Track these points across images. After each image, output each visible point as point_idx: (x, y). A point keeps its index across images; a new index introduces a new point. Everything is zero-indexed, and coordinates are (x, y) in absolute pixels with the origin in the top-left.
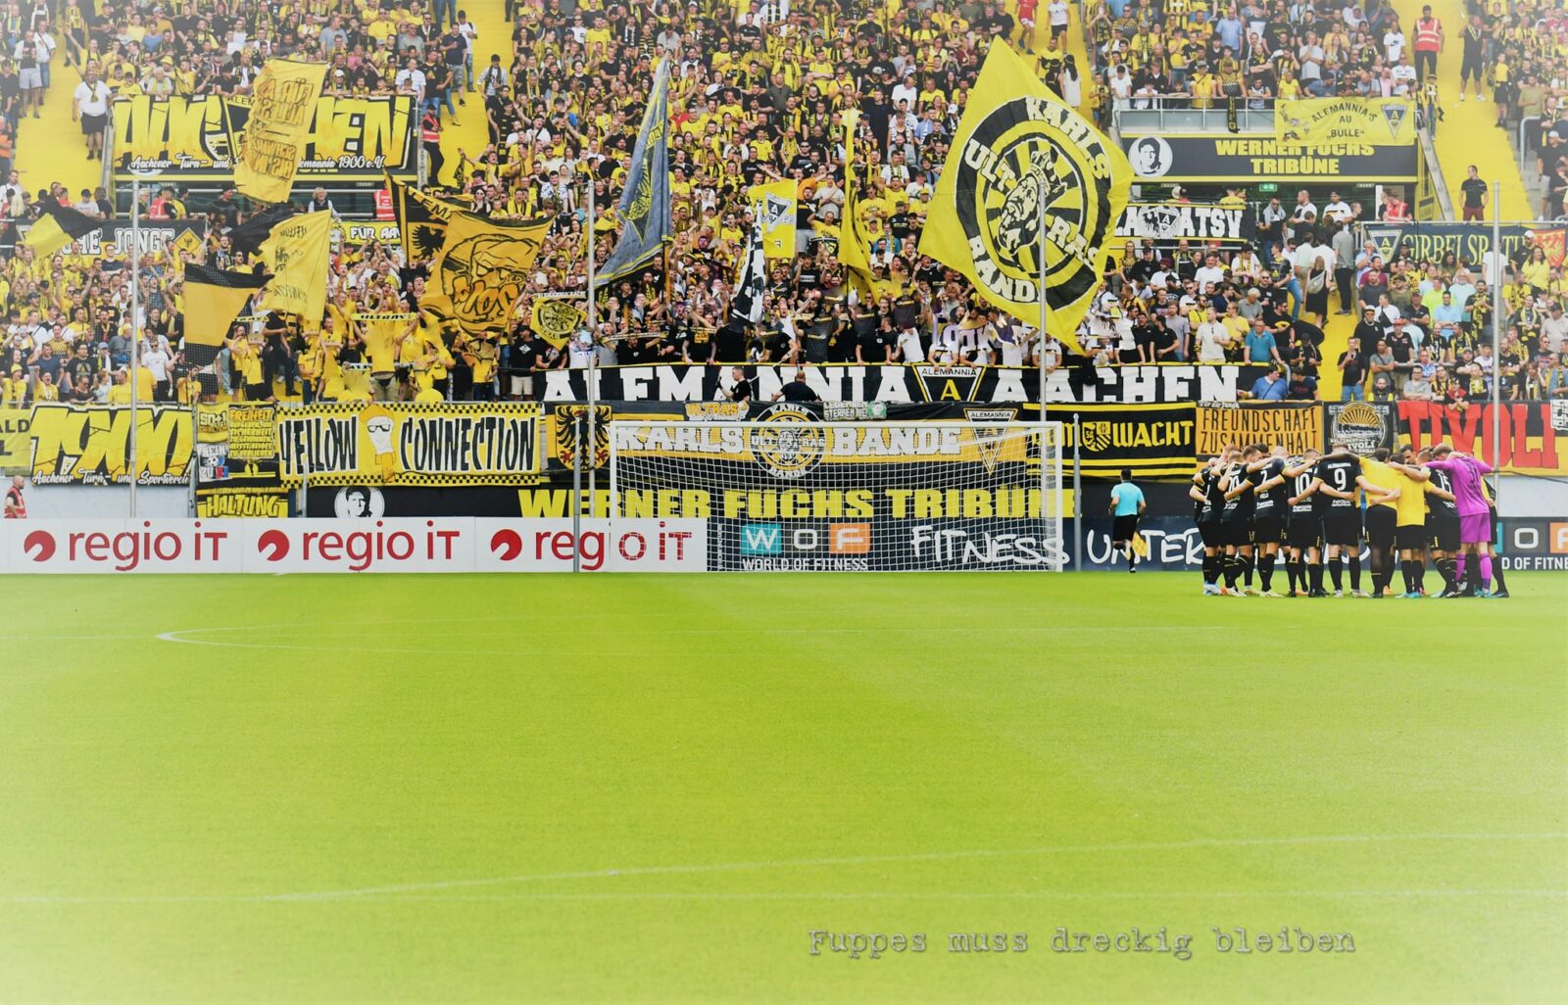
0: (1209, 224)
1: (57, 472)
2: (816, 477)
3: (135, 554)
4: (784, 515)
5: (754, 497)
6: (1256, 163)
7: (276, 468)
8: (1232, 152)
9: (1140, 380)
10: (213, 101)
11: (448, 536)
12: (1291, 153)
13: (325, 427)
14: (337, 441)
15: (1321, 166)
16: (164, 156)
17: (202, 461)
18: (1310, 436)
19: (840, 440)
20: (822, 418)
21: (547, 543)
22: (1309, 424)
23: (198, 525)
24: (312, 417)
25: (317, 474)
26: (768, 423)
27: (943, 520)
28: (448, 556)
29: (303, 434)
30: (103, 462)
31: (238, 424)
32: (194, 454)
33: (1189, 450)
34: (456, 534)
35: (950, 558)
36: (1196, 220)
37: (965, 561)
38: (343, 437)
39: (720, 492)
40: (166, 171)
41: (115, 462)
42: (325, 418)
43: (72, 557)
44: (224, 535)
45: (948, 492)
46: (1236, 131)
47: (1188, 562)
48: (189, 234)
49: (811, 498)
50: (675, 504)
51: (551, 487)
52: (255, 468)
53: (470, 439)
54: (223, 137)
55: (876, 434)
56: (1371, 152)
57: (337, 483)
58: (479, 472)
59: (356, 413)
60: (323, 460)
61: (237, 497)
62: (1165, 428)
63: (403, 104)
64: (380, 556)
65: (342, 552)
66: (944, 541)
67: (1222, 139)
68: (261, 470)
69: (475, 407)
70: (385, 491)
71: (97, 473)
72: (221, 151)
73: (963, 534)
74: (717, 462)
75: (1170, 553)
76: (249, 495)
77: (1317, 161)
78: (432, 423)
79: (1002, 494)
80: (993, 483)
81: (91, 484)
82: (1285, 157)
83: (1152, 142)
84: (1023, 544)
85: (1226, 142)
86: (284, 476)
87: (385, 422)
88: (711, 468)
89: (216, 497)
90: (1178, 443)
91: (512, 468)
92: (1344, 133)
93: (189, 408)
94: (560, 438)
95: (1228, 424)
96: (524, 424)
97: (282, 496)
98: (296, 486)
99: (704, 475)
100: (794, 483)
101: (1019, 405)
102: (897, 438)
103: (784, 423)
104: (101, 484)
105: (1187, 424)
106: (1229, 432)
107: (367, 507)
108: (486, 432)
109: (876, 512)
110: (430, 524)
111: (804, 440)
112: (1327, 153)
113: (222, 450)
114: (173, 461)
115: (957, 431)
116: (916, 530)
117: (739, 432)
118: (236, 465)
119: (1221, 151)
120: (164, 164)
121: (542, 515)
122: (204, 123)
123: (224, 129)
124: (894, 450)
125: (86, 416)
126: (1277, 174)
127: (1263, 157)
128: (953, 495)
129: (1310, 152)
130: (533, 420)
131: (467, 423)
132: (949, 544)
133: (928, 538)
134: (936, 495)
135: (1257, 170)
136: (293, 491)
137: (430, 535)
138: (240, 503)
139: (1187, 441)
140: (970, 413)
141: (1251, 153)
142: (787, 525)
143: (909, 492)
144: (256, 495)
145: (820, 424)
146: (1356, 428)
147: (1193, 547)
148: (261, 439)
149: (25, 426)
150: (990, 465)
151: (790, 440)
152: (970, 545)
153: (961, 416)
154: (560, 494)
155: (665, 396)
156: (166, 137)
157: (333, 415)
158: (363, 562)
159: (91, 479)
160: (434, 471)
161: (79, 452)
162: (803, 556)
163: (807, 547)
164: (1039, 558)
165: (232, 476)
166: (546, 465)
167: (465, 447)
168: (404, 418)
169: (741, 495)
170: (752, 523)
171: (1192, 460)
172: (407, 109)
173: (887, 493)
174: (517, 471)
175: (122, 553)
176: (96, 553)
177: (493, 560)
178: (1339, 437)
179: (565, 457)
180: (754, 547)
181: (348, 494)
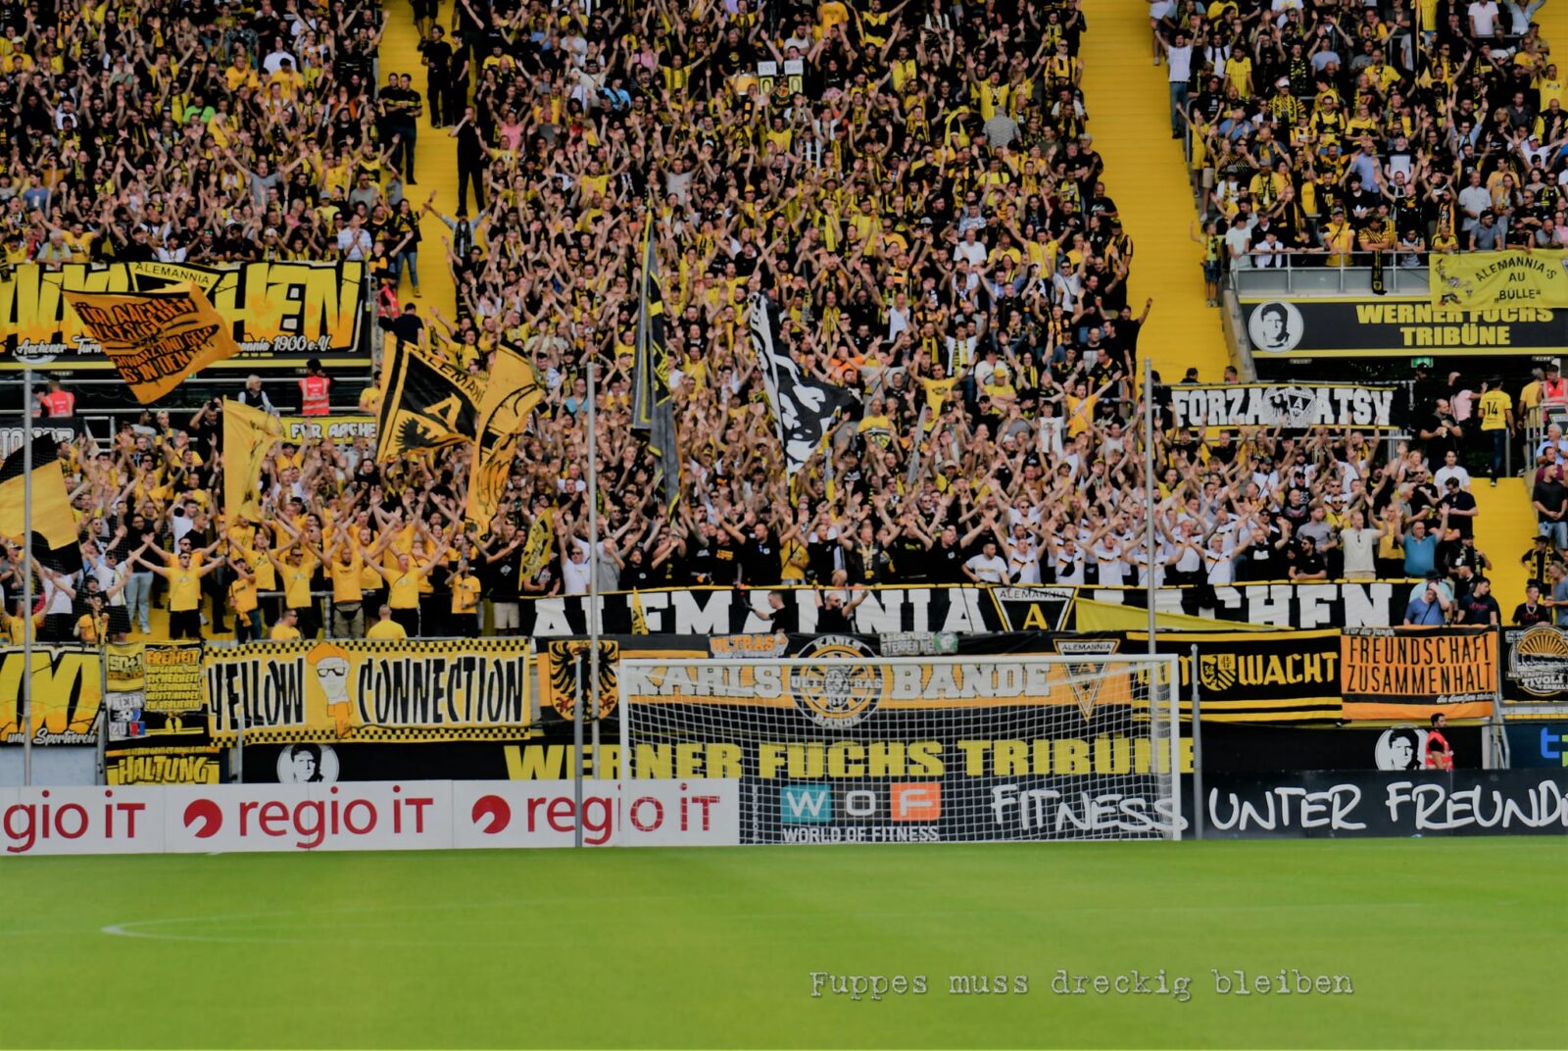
0: (1351, 408)
2: (874, 726)
3: (31, 831)
4: (833, 774)
5: (795, 752)
6: (1407, 332)
7: (204, 723)
8: (1377, 320)
9: (1269, 602)
10: (117, 270)
11: (419, 803)
12: (1450, 319)
13: (264, 671)
14: (280, 688)
15: (1487, 335)
16: (57, 338)
17: (113, 715)
18: (1483, 668)
19: (900, 678)
20: (878, 652)
21: (541, 811)
22: (1481, 654)
23: (109, 794)
24: (249, 659)
25: (255, 729)
26: (811, 660)
27: (1032, 777)
28: (420, 829)
29: (238, 680)
31: (156, 669)
32: (102, 707)
33: (1332, 688)
34: (429, 801)
35: (1040, 825)
36: (1335, 405)
37: (1058, 828)
38: (286, 682)
39: (756, 745)
40: (60, 357)
41: (4, 715)
42: (264, 660)
44: (141, 807)
45: (1036, 743)
46: (1382, 293)
47: (1335, 827)
49: (867, 752)
50: (698, 762)
51: (544, 743)
52: (178, 722)
53: (443, 684)
55: (946, 672)
56: (1549, 317)
57: (280, 741)
58: (456, 725)
59: (302, 654)
60: (262, 712)
61: (156, 759)
62: (1302, 661)
63: (352, 271)
64: (335, 831)
65: (289, 825)
66: (1032, 804)
67: (1365, 304)
68: (185, 725)
70: (340, 749)
73: (1056, 794)
74: (752, 709)
75: (1312, 816)
76: (171, 756)
77: (1483, 329)
78: (397, 665)
79: (1102, 744)
80: (1092, 731)
82: (1443, 325)
83: (1278, 308)
84: (1131, 807)
85: (1370, 308)
86: (214, 732)
87: (337, 663)
88: (744, 717)
89: (130, 760)
90: (1319, 679)
91: (496, 718)
92: (1515, 295)
94: (556, 681)
95: (1380, 656)
96: (511, 665)
97: (211, 757)
98: (229, 744)
99: (735, 725)
100: (847, 733)
101: (1121, 634)
102: (972, 679)
103: (832, 660)
105: (1330, 656)
106: (1382, 666)
107: (317, 769)
108: (464, 674)
109: (949, 768)
110: (397, 789)
111: (857, 680)
112: (1495, 319)
113: (137, 701)
114: (77, 715)
115: (1045, 668)
116: (997, 791)
117: (776, 672)
118: (155, 720)
119: (1363, 319)
120: (58, 348)
121: (534, 777)
124: (968, 692)
126: (1434, 346)
127: (1415, 325)
128: (1041, 746)
129: (1474, 318)
130: (521, 659)
132: (1039, 808)
133: (1011, 801)
134: (1021, 746)
135: (1408, 341)
136: (225, 751)
137: (397, 804)
138: (160, 767)
139: (1330, 677)
140: (1061, 646)
141: (1401, 320)
142: (838, 786)
143: (987, 744)
144: (179, 756)
145: (876, 660)
146: (1540, 659)
147: (1342, 807)
148: (185, 687)
150: (1087, 711)
151: (839, 681)
152: (1064, 810)
153: (1048, 647)
154: (556, 751)
155: (682, 628)
156: (59, 317)
157: (274, 657)
158: (314, 837)
160: (400, 724)
162: (859, 824)
163: (863, 812)
164: (1150, 824)
165: (149, 733)
166: (538, 715)
167: (438, 693)
168: (362, 658)
169: (780, 749)
170: (794, 784)
171: (1337, 701)
172: (357, 277)
173: (962, 744)
174: (502, 721)
175: (16, 830)
177: (475, 833)
178: (1519, 670)
179: (563, 705)
180: (798, 813)
181: (294, 754)
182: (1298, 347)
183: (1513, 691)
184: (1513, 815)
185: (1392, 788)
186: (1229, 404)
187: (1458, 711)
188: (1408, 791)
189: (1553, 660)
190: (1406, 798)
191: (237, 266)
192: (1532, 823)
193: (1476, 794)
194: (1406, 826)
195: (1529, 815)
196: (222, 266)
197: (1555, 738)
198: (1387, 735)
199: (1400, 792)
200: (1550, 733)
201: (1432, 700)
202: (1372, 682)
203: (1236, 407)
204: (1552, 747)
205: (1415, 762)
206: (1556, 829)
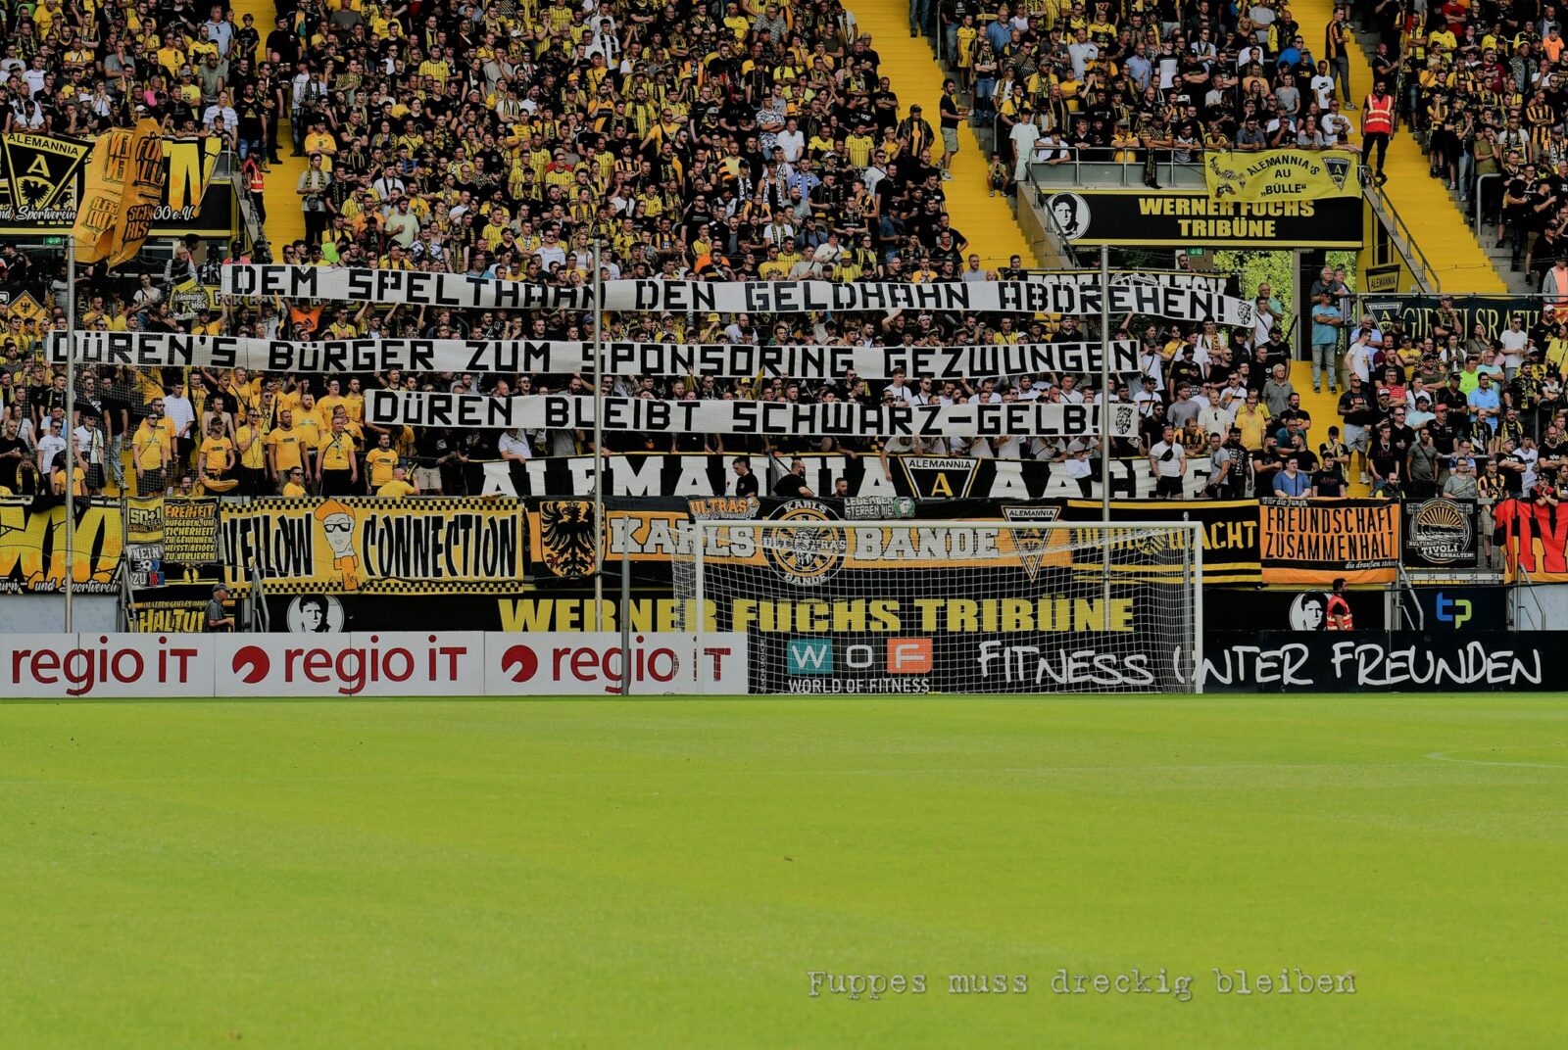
2: (842, 583)
3: (90, 675)
4: (797, 629)
5: (766, 607)
6: (1184, 223)
8: (1157, 212)
11: (453, 653)
12: (1223, 213)
13: (274, 526)
14: (289, 543)
15: (1256, 228)
17: (134, 566)
18: (1386, 538)
19: (863, 541)
20: (842, 516)
21: (566, 661)
22: (1385, 523)
23: (163, 640)
24: (259, 514)
25: (268, 581)
26: (781, 522)
28: (453, 677)
29: (251, 534)
30: (17, 568)
31: (175, 523)
32: (123, 557)
33: (1252, 554)
34: (463, 651)
35: (1022, 678)
37: (1038, 680)
38: (297, 541)
39: (728, 600)
41: (32, 564)
42: (274, 515)
43: (17, 678)
44: (193, 653)
45: (986, 602)
46: (1161, 187)
47: (1286, 682)
49: (831, 608)
51: (535, 597)
52: (195, 574)
53: (442, 539)
55: (904, 535)
56: (1311, 212)
57: (291, 591)
58: (455, 578)
59: (310, 510)
60: (273, 565)
61: (176, 612)
62: (1225, 528)
64: (375, 677)
65: (331, 672)
66: (1014, 659)
67: (1146, 197)
68: (201, 576)
69: (447, 502)
70: (344, 600)
71: (10, 579)
73: (1036, 650)
74: (732, 567)
75: (1266, 672)
76: (189, 610)
77: (1252, 223)
78: (399, 522)
79: (1045, 604)
80: (1035, 592)
81: (3, 594)
82: (1216, 218)
83: (1067, 198)
85: (1151, 201)
88: (733, 575)
89: (151, 612)
90: (1240, 545)
91: (492, 573)
92: (1281, 189)
93: (118, 503)
94: (545, 540)
95: (1295, 525)
96: (504, 523)
98: (244, 595)
99: (725, 582)
100: (817, 589)
101: (1062, 503)
102: (928, 541)
103: (800, 522)
104: (15, 593)
105: (1250, 524)
106: (1297, 533)
107: (324, 619)
108: (461, 532)
109: (903, 625)
111: (823, 542)
112: (1263, 213)
113: (156, 553)
114: (102, 564)
115: (994, 532)
116: (983, 646)
117: (749, 532)
118: (174, 570)
119: (1144, 211)
121: (525, 629)
124: (924, 554)
126: (1207, 237)
127: (1191, 217)
128: (989, 605)
129: (1244, 212)
130: (514, 518)
131: (438, 522)
132: (1020, 662)
133: (996, 655)
134: (971, 606)
135: (1185, 232)
136: (239, 603)
137: (432, 652)
138: (179, 619)
139: (1250, 544)
140: (1008, 511)
141: (1179, 212)
142: (840, 640)
143: (940, 603)
144: (197, 610)
145: (841, 523)
146: (1437, 529)
148: (201, 540)
150: (1032, 572)
151: (806, 542)
152: (1043, 664)
153: (999, 515)
154: (546, 604)
157: (283, 512)
158: (355, 684)
159: (4, 587)
163: (860, 665)
165: (168, 583)
167: (437, 549)
168: (363, 515)
169: (754, 605)
170: (803, 637)
171: (1257, 566)
172: (218, 152)
173: (917, 603)
174: (497, 576)
175: (75, 673)
176: (44, 673)
177: (503, 682)
178: (1419, 539)
179: (553, 561)
180: (802, 664)
181: (302, 604)
183: (1412, 558)
184: (1444, 673)
185: (1337, 647)
187: (1365, 576)
188: (1351, 650)
189: (1448, 530)
190: (1350, 656)
192: (1461, 680)
194: (1348, 684)
195: (1458, 673)
197: (1449, 603)
198: (1300, 599)
199: (1344, 651)
200: (1444, 598)
201: (1340, 566)
202: (1287, 549)
204: (1447, 610)
205: (1321, 623)
206: (1481, 686)
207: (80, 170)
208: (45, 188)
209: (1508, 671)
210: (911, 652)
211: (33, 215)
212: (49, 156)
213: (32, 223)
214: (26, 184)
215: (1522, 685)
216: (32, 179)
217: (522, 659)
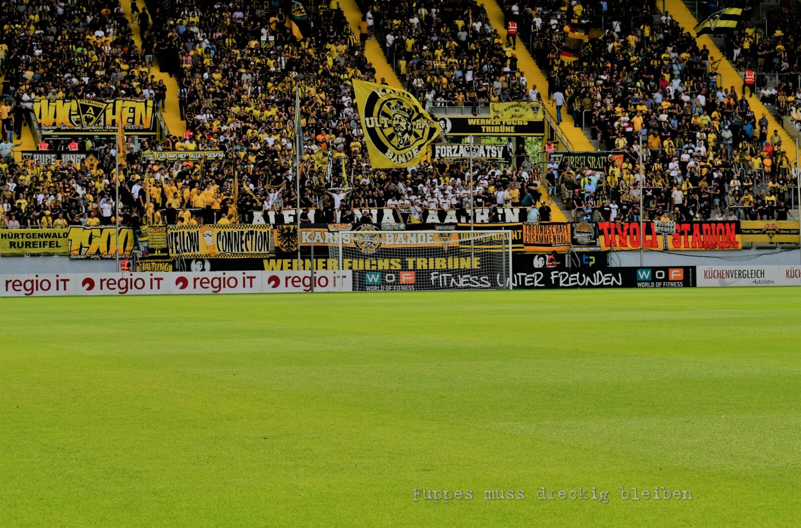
0: (490, 152)
1: (80, 254)
3: (127, 287)
4: (366, 269)
5: (355, 261)
6: (483, 128)
7: (168, 252)
8: (474, 124)
9: (482, 214)
10: (74, 102)
11: (251, 278)
12: (496, 124)
13: (186, 235)
14: (191, 240)
15: (508, 129)
16: (54, 124)
18: (566, 235)
19: (388, 238)
20: (381, 230)
21: (290, 281)
22: (565, 230)
23: (151, 275)
24: (181, 231)
25: (184, 254)
26: (360, 232)
28: (251, 286)
29: (178, 238)
30: (98, 250)
31: (152, 234)
33: (521, 241)
34: (254, 277)
35: (445, 284)
36: (486, 151)
37: (451, 286)
38: (193, 238)
40: (55, 131)
41: (103, 249)
42: (186, 231)
43: (101, 288)
44: (162, 279)
45: (430, 259)
46: (476, 115)
47: (536, 285)
48: (91, 156)
49: (377, 261)
51: (276, 258)
52: (159, 251)
53: (244, 239)
54: (78, 117)
55: (402, 236)
56: (527, 124)
57: (192, 257)
58: (248, 252)
59: (198, 229)
60: (186, 248)
61: (152, 263)
63: (150, 103)
64: (224, 287)
65: (209, 285)
67: (470, 119)
68: (162, 252)
69: (245, 226)
70: (211, 261)
71: (96, 254)
72: (78, 122)
73: (450, 275)
75: (529, 282)
76: (157, 263)
77: (506, 127)
78: (229, 233)
79: (450, 259)
80: (447, 255)
81: (94, 259)
82: (494, 126)
83: (444, 119)
85: (472, 120)
86: (171, 255)
87: (209, 232)
89: (144, 263)
90: (517, 239)
91: (261, 251)
92: (516, 116)
94: (279, 239)
96: (265, 233)
97: (169, 263)
98: (176, 259)
100: (371, 256)
101: (456, 224)
102: (410, 238)
103: (366, 232)
104: (98, 259)
105: (520, 231)
106: (536, 234)
107: (203, 267)
108: (250, 236)
109: (402, 267)
110: (244, 273)
112: (510, 124)
113: (145, 244)
114: (128, 248)
115: (432, 235)
116: (432, 274)
117: (349, 235)
118: (152, 250)
119: (470, 123)
120: (54, 128)
121: (273, 270)
122: (70, 111)
123: (79, 114)
124: (409, 242)
125: (90, 231)
126: (491, 132)
127: (486, 125)
128: (431, 260)
129: (504, 123)
130: (268, 231)
131: (242, 233)
132: (445, 278)
133: (436, 277)
134: (425, 260)
135: (484, 131)
136: (174, 261)
137: (244, 278)
138: (153, 266)
139: (520, 238)
140: (437, 227)
141: (482, 124)
142: (383, 272)
143: (415, 259)
144: (159, 262)
145: (380, 232)
146: (583, 232)
147: (537, 279)
148: (161, 240)
149: (66, 235)
150: (445, 248)
151: (369, 239)
152: (453, 280)
153: (434, 228)
154: (279, 261)
156: (55, 117)
157: (189, 230)
158: (217, 289)
159: (94, 257)
161: (88, 246)
162: (389, 284)
163: (390, 281)
164: (479, 285)
165: (150, 255)
166: (274, 249)
167: (242, 242)
168: (217, 231)
169: (351, 260)
171: (522, 245)
172: (152, 105)
173: (407, 259)
174: (263, 251)
175: (121, 286)
176: (111, 286)
177: (268, 288)
178: (577, 236)
179: (282, 246)
180: (370, 281)
181: (196, 262)
182: (450, 132)
183: (575, 242)
184: (589, 282)
185: (552, 273)
186: (453, 150)
187: (560, 249)
188: (557, 274)
190: (557, 276)
191: (112, 101)
192: (594, 284)
193: (578, 275)
194: (556, 286)
195: (593, 282)
196: (108, 101)
197: (587, 257)
198: (537, 257)
199: (555, 274)
201: (550, 245)
202: (532, 240)
203: (455, 151)
204: (587, 260)
205: (545, 265)
206: (601, 286)
207: (104, 112)
208: (92, 118)
209: (610, 281)
210: (408, 276)
211: (88, 128)
212: (94, 108)
213: (88, 131)
214: (86, 117)
215: (615, 286)
216: (88, 115)
217: (275, 280)
